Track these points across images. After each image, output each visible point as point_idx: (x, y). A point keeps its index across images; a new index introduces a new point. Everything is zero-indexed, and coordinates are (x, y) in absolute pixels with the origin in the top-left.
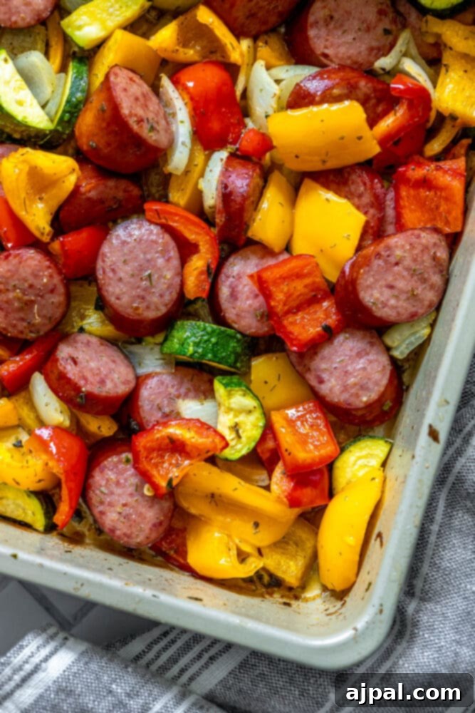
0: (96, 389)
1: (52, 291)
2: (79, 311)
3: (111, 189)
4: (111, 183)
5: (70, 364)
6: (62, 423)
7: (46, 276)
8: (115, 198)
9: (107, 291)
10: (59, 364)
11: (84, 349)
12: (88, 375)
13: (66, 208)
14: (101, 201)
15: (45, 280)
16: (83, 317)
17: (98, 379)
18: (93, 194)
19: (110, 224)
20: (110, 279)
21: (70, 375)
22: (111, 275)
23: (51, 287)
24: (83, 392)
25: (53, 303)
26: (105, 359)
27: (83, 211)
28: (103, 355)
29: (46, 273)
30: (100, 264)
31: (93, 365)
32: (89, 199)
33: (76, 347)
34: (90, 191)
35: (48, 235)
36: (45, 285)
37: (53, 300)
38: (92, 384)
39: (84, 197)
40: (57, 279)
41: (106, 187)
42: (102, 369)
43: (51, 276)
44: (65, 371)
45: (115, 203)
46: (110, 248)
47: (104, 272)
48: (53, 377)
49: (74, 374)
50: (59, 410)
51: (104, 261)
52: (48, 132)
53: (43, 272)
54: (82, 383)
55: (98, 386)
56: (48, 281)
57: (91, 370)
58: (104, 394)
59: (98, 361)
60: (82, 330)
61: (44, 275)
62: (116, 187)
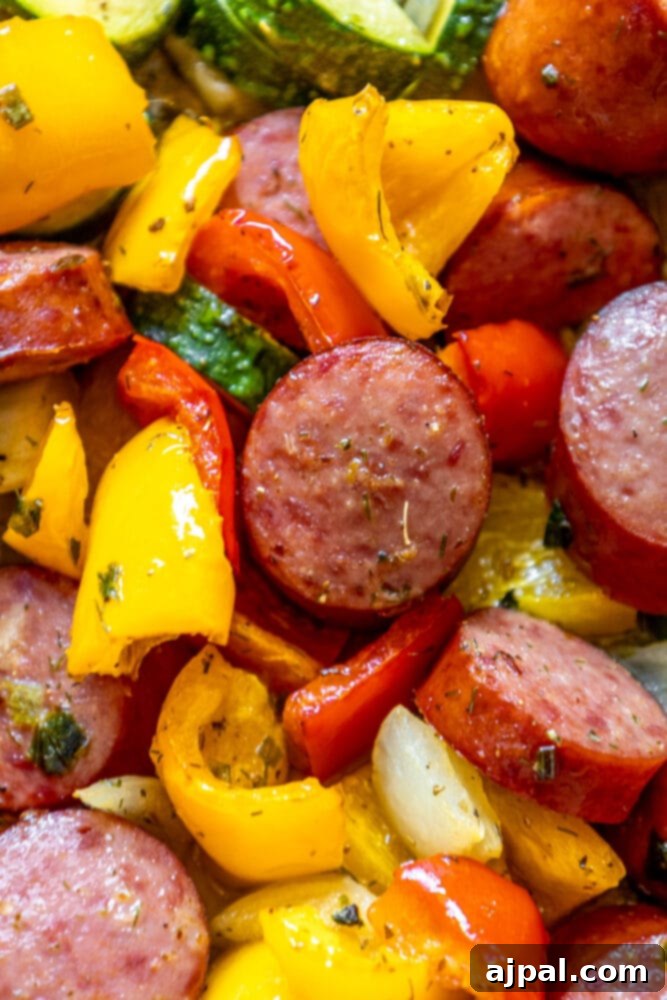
0: (584, 739)
1: (453, 461)
2: (497, 555)
3: (586, 215)
4: (587, 198)
5: (504, 668)
6: (477, 846)
7: (439, 416)
8: (593, 242)
9: (595, 472)
10: (472, 669)
11: (529, 641)
12: (556, 700)
13: (467, 266)
14: (557, 250)
15: (435, 427)
16: (509, 572)
17: (582, 712)
18: (538, 226)
19: (567, 335)
20: (604, 436)
21: (508, 697)
22: (605, 426)
23: (451, 447)
24: (549, 742)
25: (454, 494)
26: (586, 668)
27: (509, 277)
28: (581, 658)
29: (438, 408)
30: (571, 398)
31: (563, 678)
32: (529, 238)
33: (508, 635)
34: (532, 215)
35: (438, 306)
36: (434, 442)
37: (454, 486)
38: (571, 723)
39: (516, 231)
40: (467, 426)
41: (575, 206)
42: (588, 692)
43: (451, 416)
44: (495, 687)
45: (592, 262)
46: (598, 354)
47: (586, 420)
48: (455, 709)
49: (520, 695)
50: (471, 808)
51: (582, 391)
52: (416, 61)
53: (431, 403)
54: (542, 718)
55: (589, 728)
56: (443, 430)
57: (560, 690)
58: (606, 750)
59: (573, 672)
60: (509, 601)
61: (432, 413)
62: (599, 213)
